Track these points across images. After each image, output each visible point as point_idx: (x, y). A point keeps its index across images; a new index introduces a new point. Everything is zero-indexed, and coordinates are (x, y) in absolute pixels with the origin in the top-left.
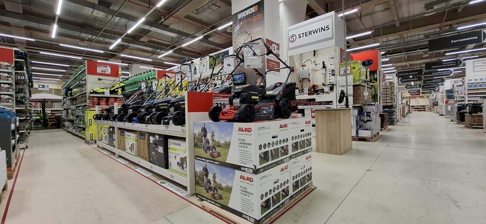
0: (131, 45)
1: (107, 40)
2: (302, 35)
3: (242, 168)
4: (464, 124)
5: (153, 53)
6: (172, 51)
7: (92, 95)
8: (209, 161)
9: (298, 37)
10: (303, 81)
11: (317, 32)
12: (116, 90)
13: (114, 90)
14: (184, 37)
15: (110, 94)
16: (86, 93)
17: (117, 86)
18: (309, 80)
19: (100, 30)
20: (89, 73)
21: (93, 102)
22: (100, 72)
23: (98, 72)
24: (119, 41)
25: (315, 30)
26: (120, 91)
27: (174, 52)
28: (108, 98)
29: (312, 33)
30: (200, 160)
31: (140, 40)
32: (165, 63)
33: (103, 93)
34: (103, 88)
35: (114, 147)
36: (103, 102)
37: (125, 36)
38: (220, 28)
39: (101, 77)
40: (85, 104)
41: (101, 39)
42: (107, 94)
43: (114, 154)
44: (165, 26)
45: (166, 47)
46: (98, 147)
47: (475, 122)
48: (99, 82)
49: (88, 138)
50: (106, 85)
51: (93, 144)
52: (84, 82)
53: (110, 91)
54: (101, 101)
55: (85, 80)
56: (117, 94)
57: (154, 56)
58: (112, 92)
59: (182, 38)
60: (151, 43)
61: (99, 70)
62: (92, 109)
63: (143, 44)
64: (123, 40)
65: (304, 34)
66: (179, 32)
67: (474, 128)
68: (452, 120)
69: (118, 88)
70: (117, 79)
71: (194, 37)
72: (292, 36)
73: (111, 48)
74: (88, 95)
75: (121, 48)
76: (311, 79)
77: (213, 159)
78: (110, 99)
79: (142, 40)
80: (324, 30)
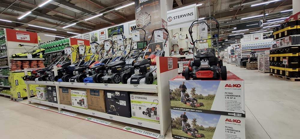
0: (39, 17)
1: (16, 12)
2: (176, 17)
3: (229, 114)
4: (246, 67)
5: (58, 25)
6: (75, 24)
7: (15, 59)
8: (189, 110)
9: (173, 18)
10: (174, 46)
11: (185, 16)
12: (38, 54)
13: (36, 54)
14: (87, 14)
15: (33, 57)
16: (7, 57)
17: (38, 51)
18: (178, 46)
19: (10, 3)
20: (9, 40)
21: (17, 65)
22: (20, 39)
23: (18, 38)
24: (29, 13)
25: (184, 15)
26: (41, 55)
27: (77, 24)
28: (30, 62)
29: (183, 16)
30: (178, 110)
31: (47, 14)
32: (67, 32)
33: (26, 57)
34: (25, 53)
35: (56, 102)
36: (26, 65)
37: (34, 10)
38: (117, 9)
39: (22, 44)
40: (7, 67)
41: (10, 10)
42: (30, 57)
43: (57, 108)
44: (72, 4)
45: (70, 21)
46: (30, 103)
47: (252, 66)
48: (21, 47)
49: (15, 96)
50: (28, 50)
51: (21, 101)
52: (4, 48)
53: (32, 55)
54: (24, 64)
55: (5, 46)
56: (39, 57)
57: (59, 27)
58: (34, 56)
59: (85, 15)
60: (56, 17)
61: (19, 37)
62: (16, 71)
63: (50, 17)
64: (33, 13)
65: (177, 17)
66: (82, 10)
67: (251, 69)
68: (236, 66)
69: (40, 52)
70: (37, 45)
71: (95, 14)
72: (170, 18)
73: (20, 18)
74: (9, 59)
75: (29, 19)
76: (179, 45)
77: (194, 108)
78: (33, 61)
79: (49, 13)
80: (190, 15)
